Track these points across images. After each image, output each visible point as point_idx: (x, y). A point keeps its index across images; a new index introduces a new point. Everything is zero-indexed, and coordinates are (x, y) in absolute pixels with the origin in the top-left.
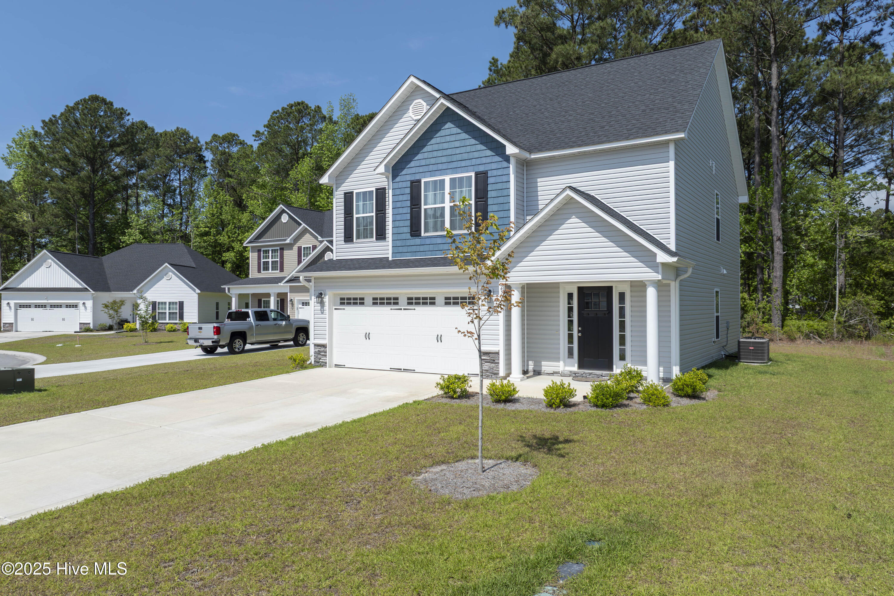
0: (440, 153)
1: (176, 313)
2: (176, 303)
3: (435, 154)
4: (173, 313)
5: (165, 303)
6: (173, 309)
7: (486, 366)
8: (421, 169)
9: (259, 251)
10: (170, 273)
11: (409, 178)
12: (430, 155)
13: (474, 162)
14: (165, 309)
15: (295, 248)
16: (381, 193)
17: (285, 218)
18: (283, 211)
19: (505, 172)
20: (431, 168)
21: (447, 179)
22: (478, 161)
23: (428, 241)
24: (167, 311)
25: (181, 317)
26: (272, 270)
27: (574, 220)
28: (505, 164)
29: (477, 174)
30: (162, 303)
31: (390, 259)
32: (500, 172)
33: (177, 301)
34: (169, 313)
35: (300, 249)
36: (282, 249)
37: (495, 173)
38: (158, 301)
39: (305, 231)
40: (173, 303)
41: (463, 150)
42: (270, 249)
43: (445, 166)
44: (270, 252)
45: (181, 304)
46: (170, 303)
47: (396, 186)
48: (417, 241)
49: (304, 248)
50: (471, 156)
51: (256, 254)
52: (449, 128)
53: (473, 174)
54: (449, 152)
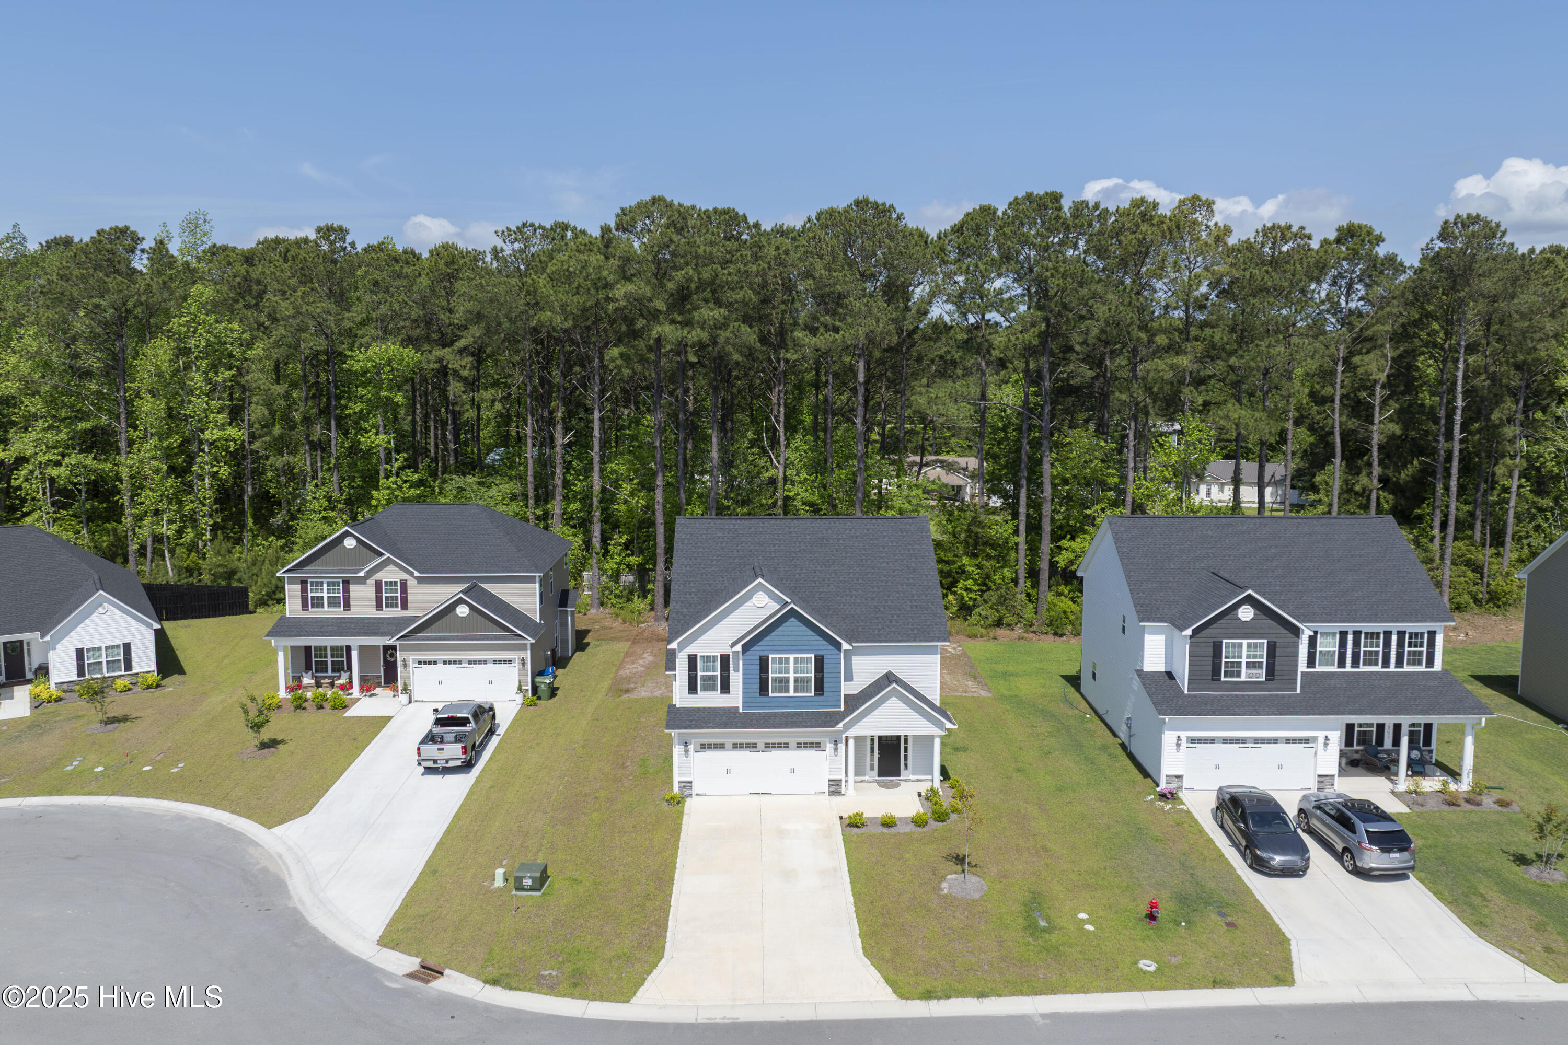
0: (785, 638)
1: (120, 660)
2: (118, 646)
3: (781, 638)
4: (114, 661)
5: (100, 649)
6: (113, 656)
7: (833, 788)
8: (768, 648)
9: (304, 583)
10: (106, 605)
11: (757, 653)
12: (777, 638)
13: (813, 647)
14: (100, 657)
15: (371, 582)
16: (725, 659)
17: (350, 543)
18: (347, 534)
19: (837, 657)
20: (777, 648)
21: (792, 657)
22: (817, 647)
23: (775, 700)
24: (104, 660)
25: (128, 666)
26: (329, 606)
27: (894, 698)
28: (837, 652)
29: (815, 657)
30: (94, 649)
31: (741, 711)
32: (833, 657)
33: (121, 643)
34: (108, 662)
35: (378, 585)
36: (346, 582)
37: (829, 656)
38: (85, 647)
39: (388, 562)
40: (113, 647)
41: (806, 638)
42: (325, 581)
43: (789, 648)
44: (325, 586)
45: (127, 647)
46: (107, 648)
47: (747, 657)
48: (764, 699)
49: (386, 582)
50: (811, 643)
51: (298, 587)
52: (793, 621)
53: (813, 656)
54: (793, 638)
